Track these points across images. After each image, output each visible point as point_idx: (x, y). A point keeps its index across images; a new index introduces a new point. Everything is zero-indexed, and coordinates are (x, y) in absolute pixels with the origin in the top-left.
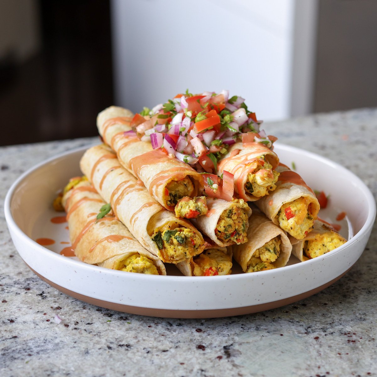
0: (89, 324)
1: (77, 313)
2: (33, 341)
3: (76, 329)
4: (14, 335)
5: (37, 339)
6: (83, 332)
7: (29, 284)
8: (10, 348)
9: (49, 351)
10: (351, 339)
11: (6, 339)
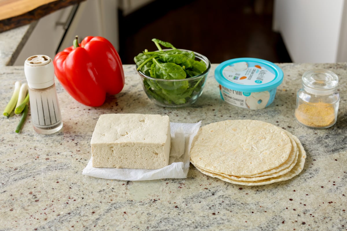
0: (85, 160)
1: (84, 154)
2: (61, 164)
3: (79, 161)
4: (55, 160)
5: (63, 163)
6: (81, 163)
7: (75, 138)
8: (51, 165)
9: (63, 169)
10: (181, 186)
11: (52, 161)
